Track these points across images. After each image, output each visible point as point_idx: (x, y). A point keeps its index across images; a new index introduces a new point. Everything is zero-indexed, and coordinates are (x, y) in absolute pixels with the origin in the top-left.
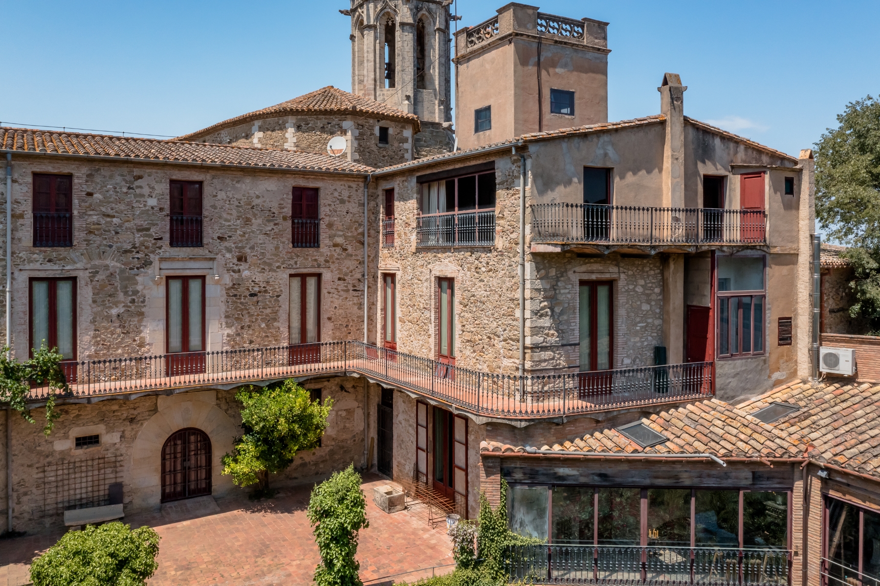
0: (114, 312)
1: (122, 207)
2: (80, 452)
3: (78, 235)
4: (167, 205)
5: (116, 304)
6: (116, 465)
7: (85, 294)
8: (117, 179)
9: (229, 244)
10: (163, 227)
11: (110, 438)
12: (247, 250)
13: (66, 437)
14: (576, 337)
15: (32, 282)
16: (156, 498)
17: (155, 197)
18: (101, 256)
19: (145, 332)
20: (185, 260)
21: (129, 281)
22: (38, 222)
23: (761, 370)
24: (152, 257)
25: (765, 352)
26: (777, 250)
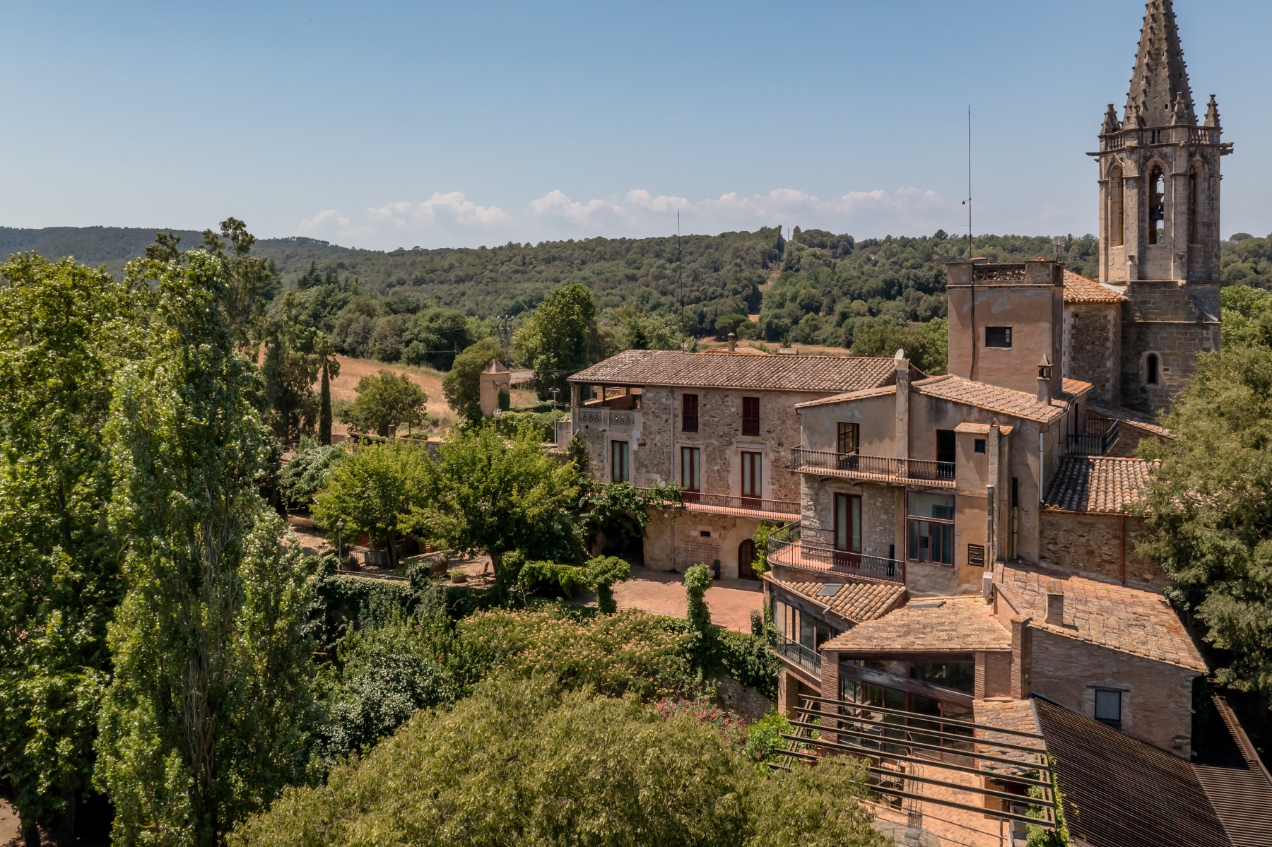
0: (716, 468)
1: (719, 412)
2: (701, 539)
3: (700, 426)
4: (741, 411)
5: (716, 464)
6: (717, 549)
7: (703, 457)
8: (717, 398)
9: (773, 435)
10: (739, 424)
11: (714, 535)
12: (784, 440)
13: (695, 529)
14: (831, 526)
15: (682, 448)
16: (736, 575)
17: (735, 406)
18: (710, 437)
19: (730, 481)
20: (749, 443)
21: (722, 452)
22: (685, 418)
23: (950, 579)
24: (734, 440)
25: (953, 566)
26: (966, 493)
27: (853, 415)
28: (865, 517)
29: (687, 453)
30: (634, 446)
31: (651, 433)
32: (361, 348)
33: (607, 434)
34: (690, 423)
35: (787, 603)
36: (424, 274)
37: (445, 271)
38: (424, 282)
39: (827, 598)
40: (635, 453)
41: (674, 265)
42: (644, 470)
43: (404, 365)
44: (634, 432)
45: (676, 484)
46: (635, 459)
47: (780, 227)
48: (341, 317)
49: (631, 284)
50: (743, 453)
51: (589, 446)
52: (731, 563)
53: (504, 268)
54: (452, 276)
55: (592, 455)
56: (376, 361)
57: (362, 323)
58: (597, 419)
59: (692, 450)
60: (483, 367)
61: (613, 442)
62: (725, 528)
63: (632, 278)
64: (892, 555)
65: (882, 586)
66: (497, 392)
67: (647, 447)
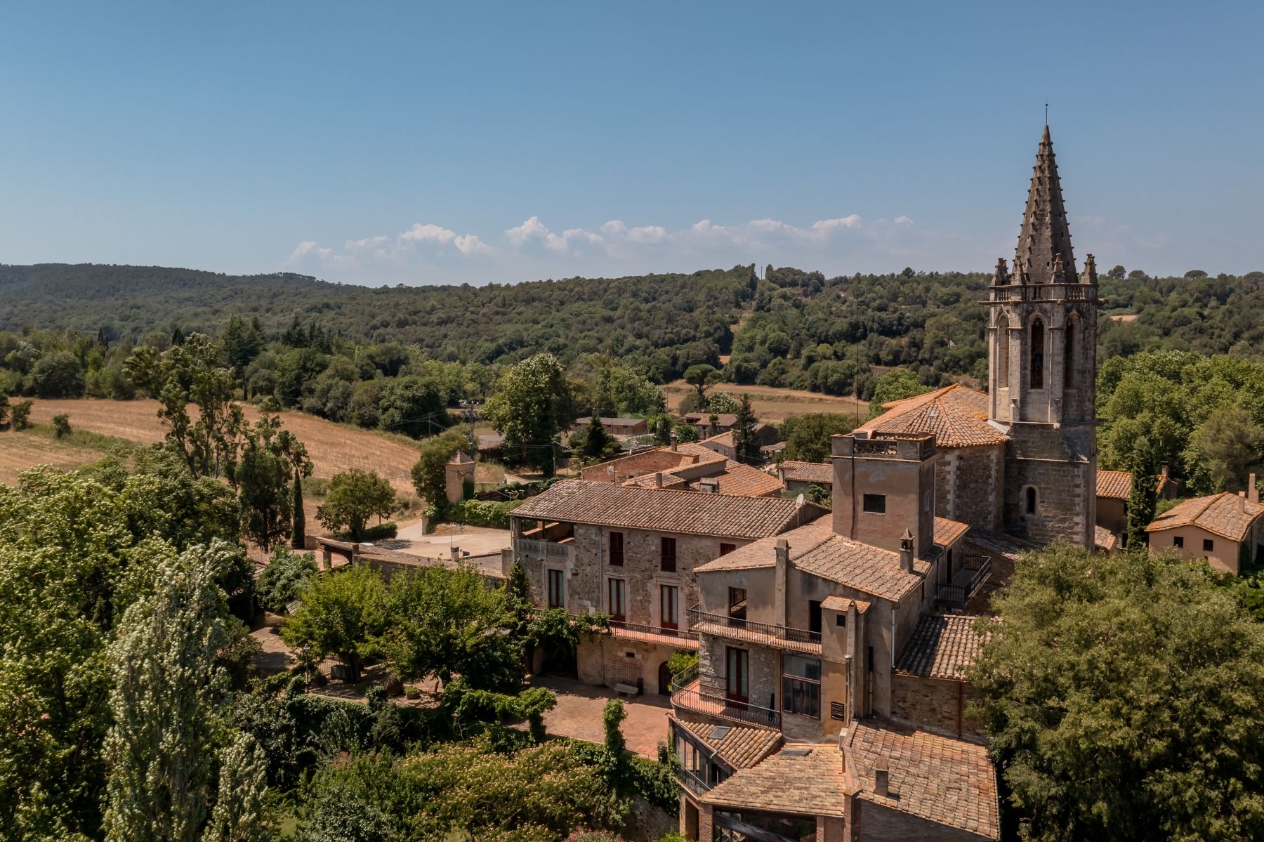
0: (639, 598)
1: (641, 549)
2: (627, 659)
3: (625, 561)
4: (660, 549)
5: (639, 595)
6: (640, 669)
7: (628, 588)
8: (639, 537)
9: (687, 572)
10: (658, 561)
11: (638, 656)
13: (621, 651)
14: (724, 674)
15: (610, 580)
16: (656, 691)
17: (655, 546)
18: (633, 571)
19: (651, 610)
20: (667, 578)
21: (644, 585)
22: (612, 554)
23: (817, 729)
24: (654, 575)
25: (820, 719)
26: (830, 659)
27: (741, 582)
28: (751, 669)
29: (614, 584)
30: (568, 575)
31: (582, 565)
32: (341, 412)
33: (545, 563)
34: (617, 558)
35: (686, 740)
36: (407, 316)
37: (427, 313)
38: (408, 324)
39: (716, 741)
40: (569, 581)
41: (649, 305)
42: (577, 597)
43: (382, 432)
44: (568, 563)
45: (605, 614)
46: (569, 587)
47: (753, 265)
48: (322, 381)
49: (608, 326)
50: (662, 586)
51: (529, 573)
52: (652, 680)
53: (485, 310)
54: (434, 318)
55: (532, 581)
56: (355, 426)
57: (341, 389)
58: (536, 550)
59: (618, 581)
60: (448, 458)
61: (550, 571)
62: (646, 651)
63: (609, 320)
64: (772, 707)
65: (763, 731)
66: (462, 481)
67: (579, 577)
